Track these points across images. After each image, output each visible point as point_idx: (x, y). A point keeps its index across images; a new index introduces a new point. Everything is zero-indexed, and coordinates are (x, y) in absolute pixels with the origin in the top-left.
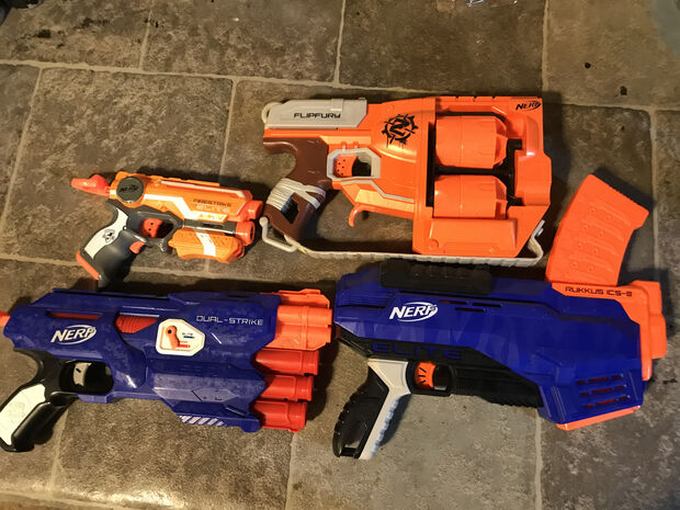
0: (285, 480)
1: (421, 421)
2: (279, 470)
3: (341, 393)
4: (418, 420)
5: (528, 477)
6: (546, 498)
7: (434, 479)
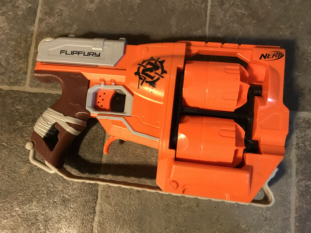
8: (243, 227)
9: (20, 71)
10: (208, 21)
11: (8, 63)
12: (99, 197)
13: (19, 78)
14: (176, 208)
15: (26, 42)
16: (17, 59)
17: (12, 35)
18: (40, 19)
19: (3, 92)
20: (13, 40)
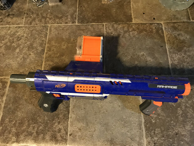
0: (67, 133)
1: (107, 111)
3: (83, 106)
6: (146, 130)
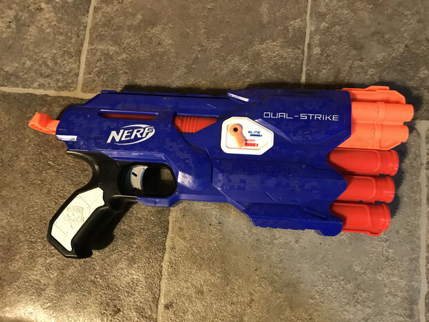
2: (151, 289)
4: (294, 240)
5: (412, 302)
7: (311, 301)
8: (357, 269)
9: (70, 72)
10: (309, 7)
11: (56, 63)
12: (170, 229)
13: (69, 81)
14: (269, 244)
15: (78, 36)
16: (67, 58)
17: (60, 28)
18: (95, 8)
19: (49, 98)
20: (61, 34)
